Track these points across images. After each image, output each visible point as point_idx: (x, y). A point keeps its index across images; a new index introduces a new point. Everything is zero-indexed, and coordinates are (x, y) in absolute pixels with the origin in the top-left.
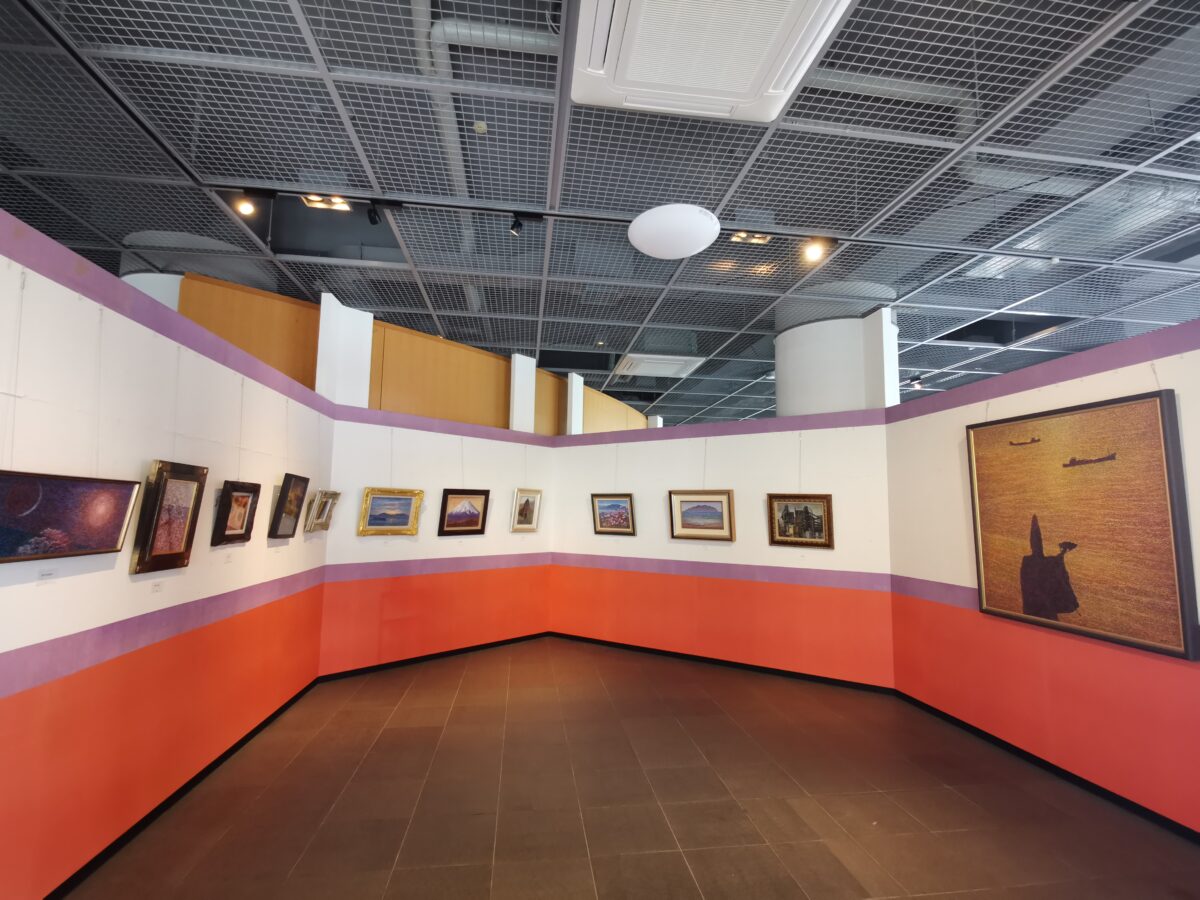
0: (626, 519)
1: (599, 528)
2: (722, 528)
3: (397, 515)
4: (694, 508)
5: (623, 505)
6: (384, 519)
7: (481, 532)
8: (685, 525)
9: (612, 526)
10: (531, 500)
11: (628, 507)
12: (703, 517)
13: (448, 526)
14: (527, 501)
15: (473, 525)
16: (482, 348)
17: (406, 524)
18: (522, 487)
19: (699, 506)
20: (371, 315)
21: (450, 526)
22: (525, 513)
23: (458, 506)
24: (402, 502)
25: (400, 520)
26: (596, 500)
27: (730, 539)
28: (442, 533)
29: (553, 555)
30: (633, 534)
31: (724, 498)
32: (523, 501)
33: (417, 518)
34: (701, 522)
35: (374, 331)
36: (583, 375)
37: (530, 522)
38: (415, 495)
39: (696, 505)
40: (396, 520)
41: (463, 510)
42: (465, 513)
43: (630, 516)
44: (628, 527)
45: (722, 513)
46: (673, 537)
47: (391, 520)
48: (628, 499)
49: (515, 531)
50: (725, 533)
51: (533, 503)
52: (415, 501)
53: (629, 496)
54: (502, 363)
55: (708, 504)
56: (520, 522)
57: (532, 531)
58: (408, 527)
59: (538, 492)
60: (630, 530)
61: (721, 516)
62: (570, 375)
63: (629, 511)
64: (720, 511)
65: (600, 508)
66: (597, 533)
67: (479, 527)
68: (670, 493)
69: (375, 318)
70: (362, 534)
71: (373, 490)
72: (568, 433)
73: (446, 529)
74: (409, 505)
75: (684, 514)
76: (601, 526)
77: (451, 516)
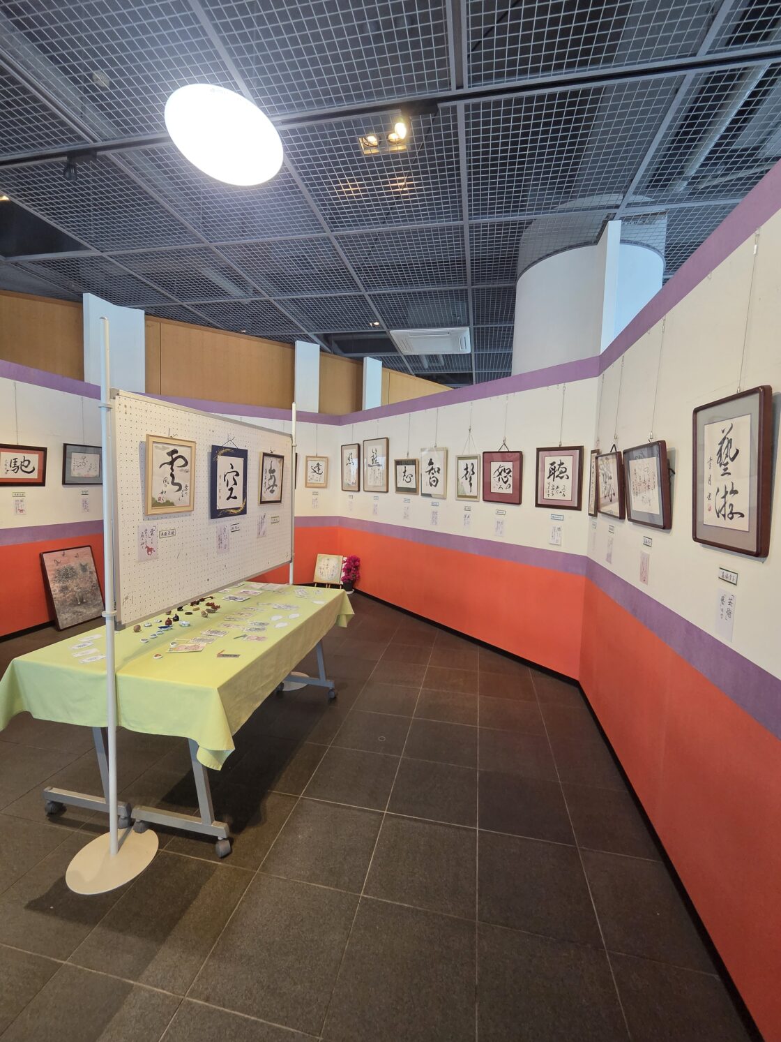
16: (265, 337)
20: (143, 312)
35: (146, 326)
36: (380, 359)
54: (285, 350)
62: (365, 359)
69: (146, 314)
72: (363, 409)
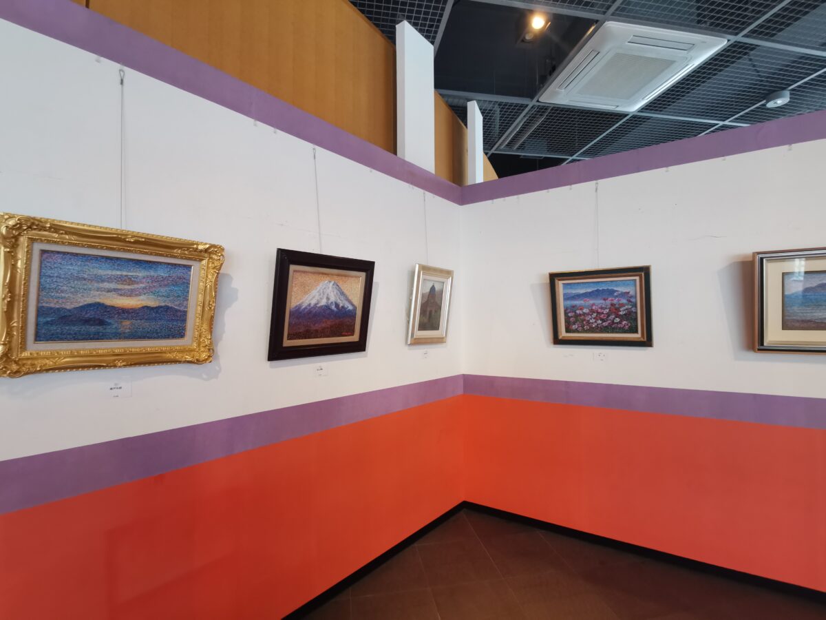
1: (564, 334)
3: (145, 309)
5: (626, 289)
6: (101, 323)
7: (360, 346)
10: (437, 288)
13: (290, 337)
14: (433, 288)
15: (346, 333)
18: (424, 263)
21: (295, 336)
22: (430, 311)
23: (312, 292)
26: (561, 284)
28: (277, 352)
30: (647, 342)
32: (427, 289)
33: (211, 320)
37: (437, 327)
38: (200, 256)
41: (323, 302)
42: (327, 307)
43: (637, 309)
46: (759, 348)
48: (637, 278)
49: (417, 342)
51: (441, 292)
52: (199, 273)
53: (642, 270)
58: (187, 341)
59: (448, 273)
60: (638, 336)
62: (470, 105)
63: (640, 301)
65: (567, 297)
66: (558, 342)
73: (287, 343)
77: (298, 313)
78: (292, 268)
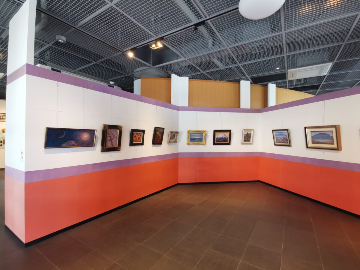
0: (287, 140)
1: (276, 143)
2: (333, 144)
3: (199, 138)
4: (317, 134)
5: (285, 134)
6: (195, 140)
7: (229, 144)
8: (313, 142)
9: (281, 143)
10: (249, 133)
11: (287, 134)
12: (323, 138)
13: (216, 142)
14: (248, 133)
15: (226, 141)
16: (228, 81)
17: (202, 141)
18: (245, 128)
19: (320, 134)
21: (217, 142)
22: (247, 138)
23: (220, 135)
24: (200, 134)
25: (200, 140)
26: (274, 132)
27: (338, 149)
28: (214, 144)
29: (261, 153)
30: (290, 146)
31: (334, 130)
32: (246, 133)
33: (205, 140)
34: (322, 141)
35: (189, 83)
36: (274, 83)
37: (249, 141)
38: (204, 132)
39: (318, 133)
40: (199, 140)
41: (222, 137)
42: (222, 138)
43: (288, 138)
44: (288, 143)
45: (332, 137)
46: (307, 147)
47: (197, 140)
48: (287, 132)
49: (243, 144)
50: (335, 146)
51: (250, 134)
52: (204, 135)
53: (287, 130)
54: (237, 85)
55: (325, 133)
56: (244, 141)
57: (251, 144)
58: (203, 142)
59: (252, 130)
60: (288, 144)
61: (332, 138)
62: (268, 84)
63: (287, 136)
64: (331, 135)
65: (276, 135)
66: (275, 145)
67: (228, 142)
68: (305, 128)
69: (189, 78)
70: (188, 144)
71: (190, 131)
72: (268, 106)
73: (216, 143)
74: (202, 135)
75: (313, 137)
76: (277, 143)
77: (217, 139)
78: (216, 132)
